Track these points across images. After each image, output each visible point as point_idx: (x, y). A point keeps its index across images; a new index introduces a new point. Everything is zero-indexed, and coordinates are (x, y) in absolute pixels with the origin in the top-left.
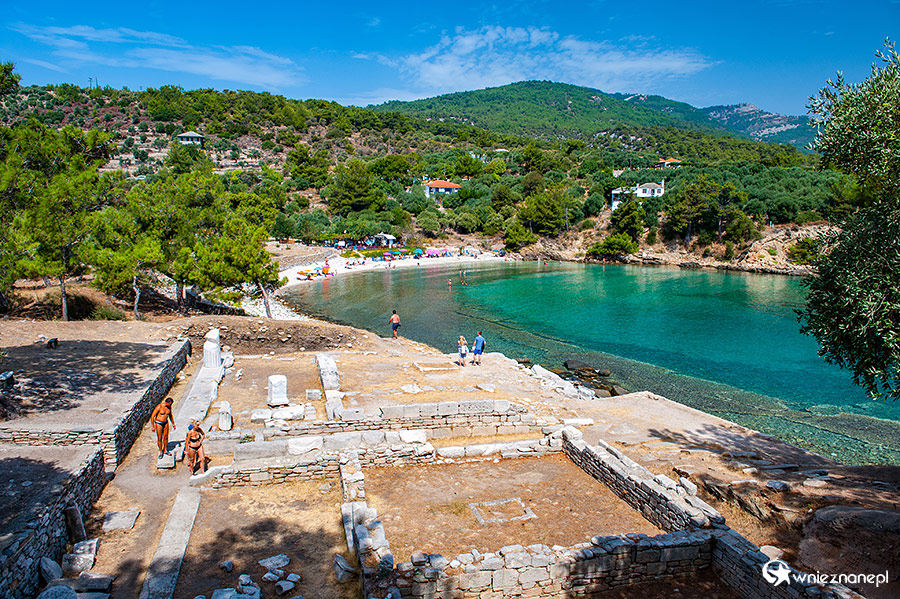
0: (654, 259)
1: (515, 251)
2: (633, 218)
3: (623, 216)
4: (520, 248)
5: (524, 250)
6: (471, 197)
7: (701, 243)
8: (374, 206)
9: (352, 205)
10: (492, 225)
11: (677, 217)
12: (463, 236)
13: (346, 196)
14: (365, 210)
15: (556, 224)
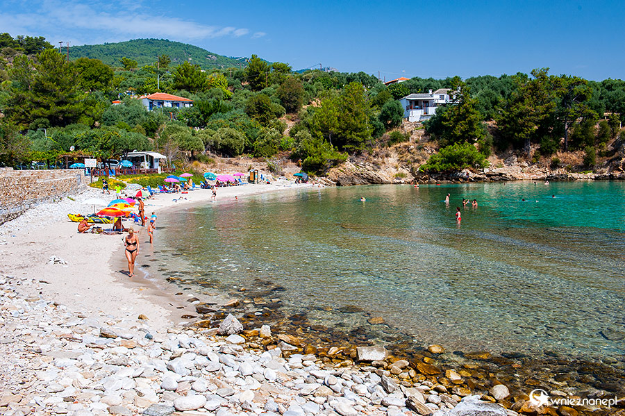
0: (501, 174)
1: (319, 174)
2: (471, 123)
3: (456, 121)
4: (327, 169)
5: (333, 173)
6: (215, 111)
7: (546, 152)
8: (85, 120)
9: (50, 117)
10: (268, 143)
11: (520, 121)
12: (233, 160)
13: (38, 105)
14: (72, 125)
15: (361, 136)
